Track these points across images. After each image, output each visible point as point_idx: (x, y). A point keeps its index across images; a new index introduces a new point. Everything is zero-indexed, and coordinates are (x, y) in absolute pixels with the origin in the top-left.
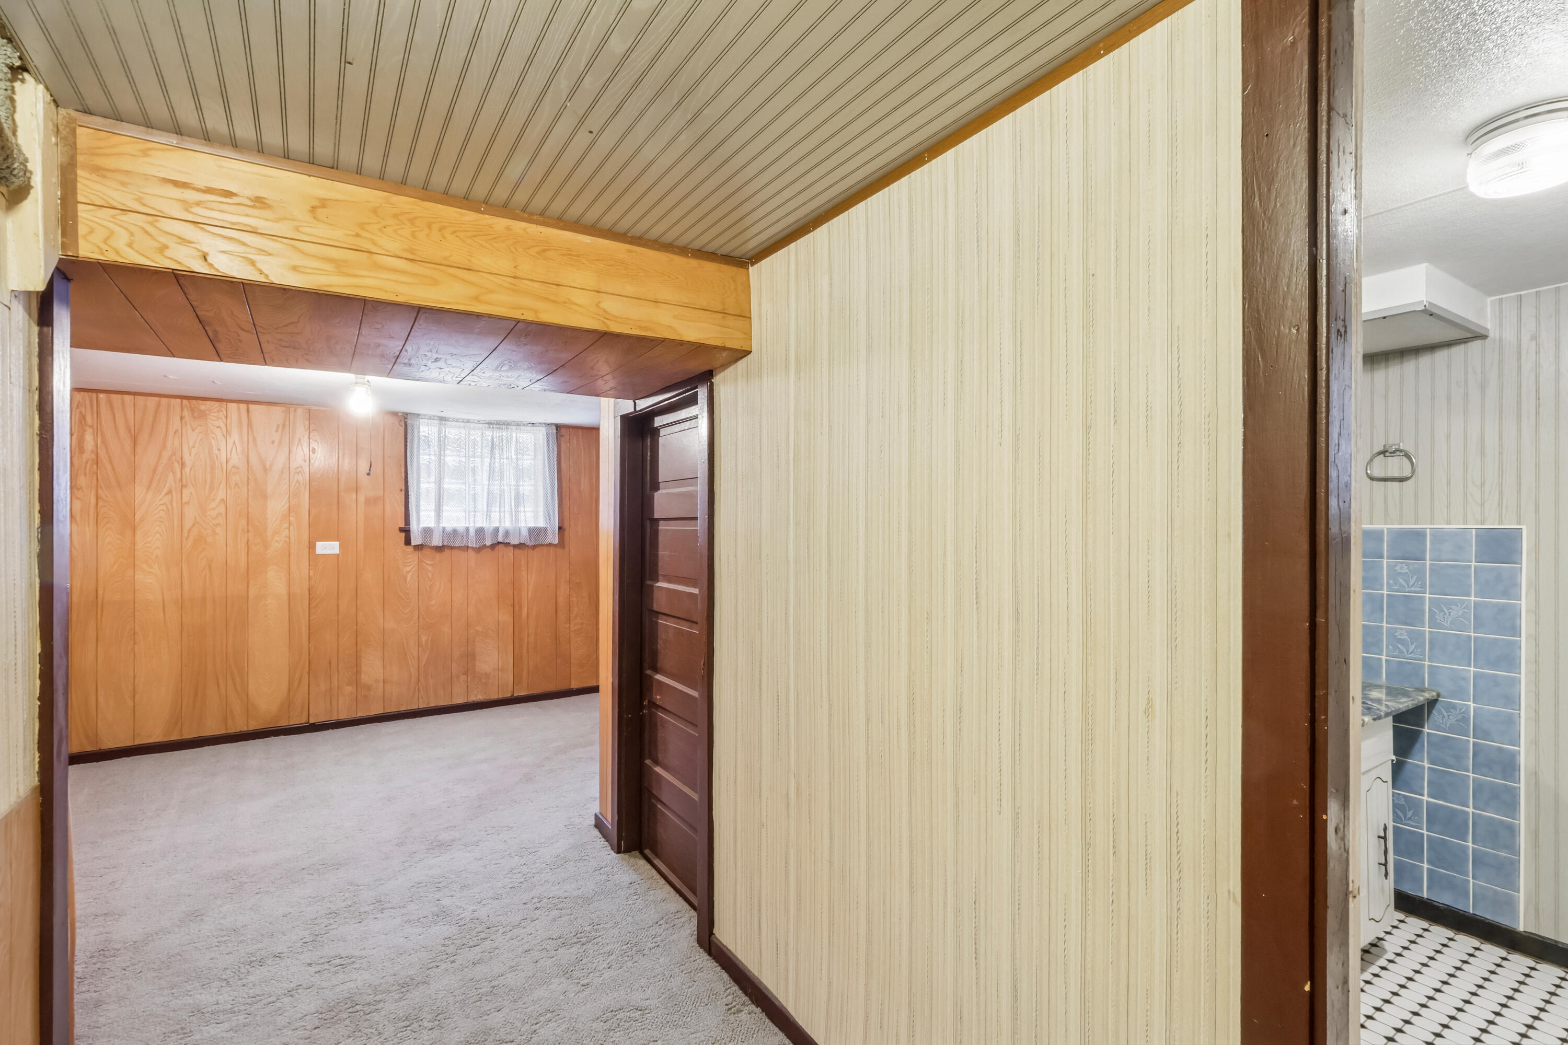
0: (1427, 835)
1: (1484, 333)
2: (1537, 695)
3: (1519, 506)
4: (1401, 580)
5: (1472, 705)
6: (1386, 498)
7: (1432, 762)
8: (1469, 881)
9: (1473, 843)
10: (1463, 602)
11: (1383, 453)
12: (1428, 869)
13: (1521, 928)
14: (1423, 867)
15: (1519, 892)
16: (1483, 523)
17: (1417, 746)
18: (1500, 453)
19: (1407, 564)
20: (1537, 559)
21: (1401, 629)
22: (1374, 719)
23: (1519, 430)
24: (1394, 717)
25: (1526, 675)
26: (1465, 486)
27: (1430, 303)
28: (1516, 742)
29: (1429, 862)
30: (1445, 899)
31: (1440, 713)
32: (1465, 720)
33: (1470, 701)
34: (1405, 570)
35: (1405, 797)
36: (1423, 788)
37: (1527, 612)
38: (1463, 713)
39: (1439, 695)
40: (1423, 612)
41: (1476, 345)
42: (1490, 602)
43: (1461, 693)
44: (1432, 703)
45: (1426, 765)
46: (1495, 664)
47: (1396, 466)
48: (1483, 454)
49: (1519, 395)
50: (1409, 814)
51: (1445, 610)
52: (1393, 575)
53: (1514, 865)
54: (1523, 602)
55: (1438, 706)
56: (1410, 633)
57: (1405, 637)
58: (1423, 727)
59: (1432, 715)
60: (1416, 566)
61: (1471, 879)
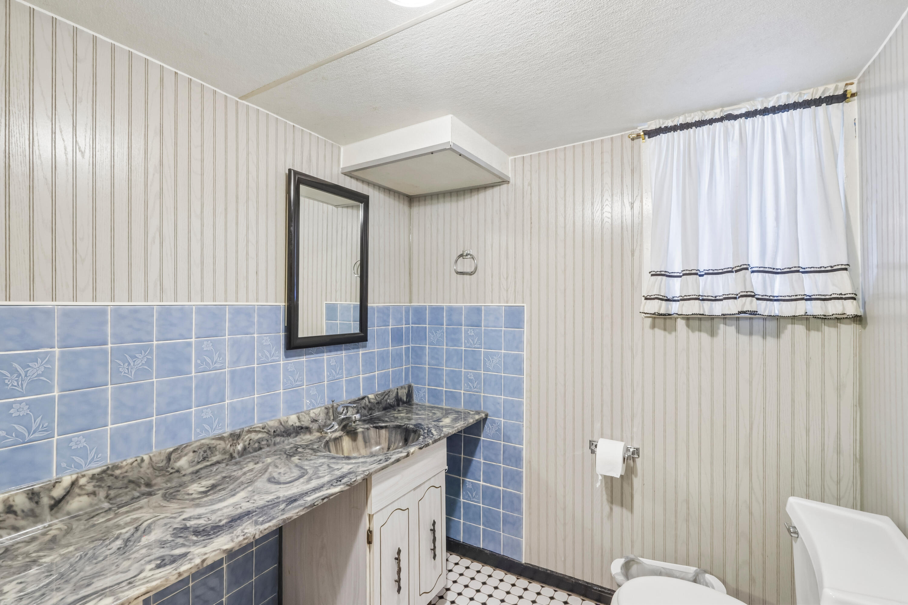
0: (483, 507)
1: (507, 179)
2: (531, 412)
3: (523, 292)
4: (470, 340)
5: (502, 420)
6: (463, 286)
7: (485, 459)
8: (501, 534)
9: (503, 510)
10: (498, 353)
11: (461, 256)
12: (483, 528)
13: (523, 562)
14: (480, 528)
15: (522, 538)
16: (507, 303)
17: (478, 449)
18: (515, 258)
19: (473, 330)
20: (531, 325)
21: (471, 372)
22: (420, 448)
23: (523, 243)
24: (447, 438)
25: (526, 399)
26: (500, 279)
27: (454, 143)
28: (521, 443)
29: (484, 525)
30: (491, 547)
31: (488, 427)
32: (499, 430)
33: (501, 418)
34: (472, 334)
35: (472, 483)
36: (480, 476)
37: (526, 359)
38: (498, 426)
39: (487, 415)
40: (481, 360)
41: (504, 187)
42: (511, 353)
43: (497, 413)
44: (485, 419)
45: (482, 461)
46: (512, 394)
47: (466, 265)
48: (507, 258)
49: (523, 220)
50: (474, 494)
51: (490, 359)
52: (467, 337)
53: (520, 520)
54: (525, 353)
55: (488, 422)
56: (475, 374)
57: (472, 378)
58: (480, 436)
59: (485, 428)
60: (477, 330)
61: (502, 533)
